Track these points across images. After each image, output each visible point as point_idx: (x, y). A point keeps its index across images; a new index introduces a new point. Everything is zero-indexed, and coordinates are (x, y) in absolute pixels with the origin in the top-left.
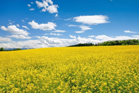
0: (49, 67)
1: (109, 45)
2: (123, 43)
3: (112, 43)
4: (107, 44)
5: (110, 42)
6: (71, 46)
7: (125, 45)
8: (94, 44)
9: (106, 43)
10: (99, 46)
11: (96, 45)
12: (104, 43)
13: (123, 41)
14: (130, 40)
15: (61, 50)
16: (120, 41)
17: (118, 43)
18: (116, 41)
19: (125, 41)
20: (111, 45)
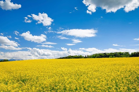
0: (34, 80)
1: (98, 57)
2: (111, 55)
3: (101, 55)
4: (96, 56)
5: (99, 55)
6: (61, 58)
7: (112, 57)
8: (83, 57)
9: (94, 56)
10: (88, 58)
11: (85, 57)
12: (93, 55)
13: (110, 53)
14: (116, 53)
15: (50, 62)
16: (108, 53)
17: (106, 56)
18: (104, 54)
19: (112, 53)
20: (100, 57)
